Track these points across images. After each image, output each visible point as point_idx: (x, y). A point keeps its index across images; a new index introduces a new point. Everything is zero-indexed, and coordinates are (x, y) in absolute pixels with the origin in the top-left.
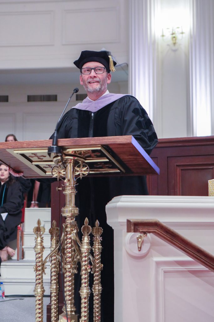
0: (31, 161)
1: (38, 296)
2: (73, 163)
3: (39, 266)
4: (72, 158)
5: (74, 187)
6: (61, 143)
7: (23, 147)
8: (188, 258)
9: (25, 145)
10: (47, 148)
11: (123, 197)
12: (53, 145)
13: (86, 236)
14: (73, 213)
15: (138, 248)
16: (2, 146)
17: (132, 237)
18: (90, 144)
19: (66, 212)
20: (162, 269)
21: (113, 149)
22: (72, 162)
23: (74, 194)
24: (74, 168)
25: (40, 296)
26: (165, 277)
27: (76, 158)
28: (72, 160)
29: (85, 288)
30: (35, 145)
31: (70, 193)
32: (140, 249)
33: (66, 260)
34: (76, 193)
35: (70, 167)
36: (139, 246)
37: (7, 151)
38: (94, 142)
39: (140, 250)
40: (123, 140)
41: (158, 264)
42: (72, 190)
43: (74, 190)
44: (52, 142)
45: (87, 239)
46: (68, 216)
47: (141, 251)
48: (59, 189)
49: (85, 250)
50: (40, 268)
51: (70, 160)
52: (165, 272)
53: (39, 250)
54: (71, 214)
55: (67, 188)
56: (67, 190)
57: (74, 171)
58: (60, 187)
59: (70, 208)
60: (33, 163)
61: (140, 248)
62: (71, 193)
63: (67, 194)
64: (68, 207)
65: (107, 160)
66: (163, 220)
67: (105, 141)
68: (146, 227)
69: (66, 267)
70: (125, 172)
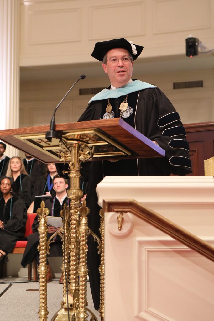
0: (42, 147)
1: (42, 274)
2: (77, 147)
3: (43, 246)
4: (76, 142)
5: (78, 170)
6: (58, 128)
7: (26, 133)
8: (170, 238)
9: (28, 131)
10: (45, 134)
12: (50, 130)
13: (84, 218)
14: (77, 195)
15: (119, 228)
16: (9, 133)
17: (112, 217)
18: (83, 127)
20: (145, 249)
21: (106, 132)
22: (77, 146)
23: (78, 177)
24: (78, 152)
25: (43, 274)
26: (148, 257)
27: (80, 143)
28: (77, 145)
30: (36, 131)
31: (74, 176)
32: (120, 228)
33: (71, 241)
34: (80, 176)
35: (75, 151)
36: (119, 226)
37: (15, 138)
38: (86, 126)
39: (120, 230)
40: (111, 123)
41: (141, 243)
42: (76, 173)
43: (78, 173)
45: (85, 220)
46: (73, 198)
49: (82, 230)
50: (43, 248)
51: (74, 144)
52: (149, 252)
53: (43, 230)
54: (75, 196)
55: (72, 171)
56: (72, 173)
57: (79, 155)
58: (66, 171)
59: (75, 191)
60: (43, 148)
61: (121, 227)
62: (76, 176)
63: (72, 177)
64: (73, 189)
65: (106, 143)
66: (140, 200)
67: (96, 124)
68: (121, 206)
69: (71, 247)
70: (131, 155)
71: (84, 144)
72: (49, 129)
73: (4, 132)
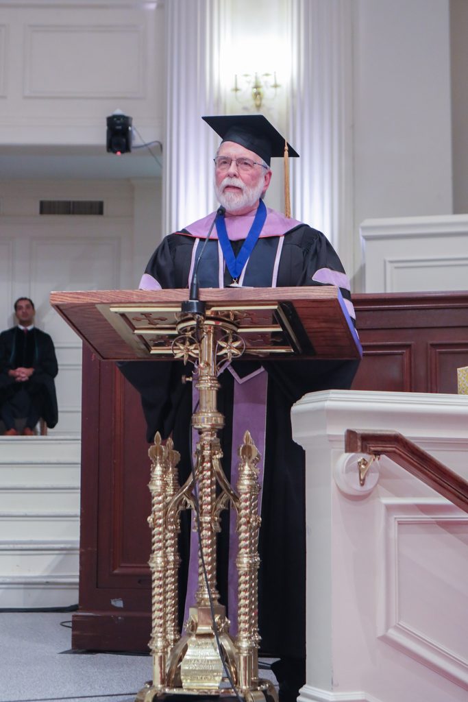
0: (134, 328)
1: (158, 571)
2: (214, 333)
3: (160, 518)
6: (203, 296)
7: (132, 300)
8: (443, 501)
10: (180, 305)
11: (333, 393)
12: (191, 299)
13: (247, 464)
14: (214, 422)
15: (360, 480)
17: (350, 461)
18: (261, 299)
19: (200, 421)
20: (395, 518)
22: (212, 331)
23: (215, 388)
24: (215, 343)
25: (160, 572)
26: (399, 532)
27: (220, 324)
28: (213, 328)
29: (246, 555)
30: (154, 298)
31: (208, 388)
32: (363, 482)
33: (201, 509)
34: (219, 388)
35: (207, 342)
36: (362, 478)
37: (96, 308)
38: (267, 296)
39: (362, 485)
41: (390, 508)
42: (212, 382)
43: (215, 382)
44: (189, 295)
45: (249, 469)
46: (205, 428)
47: (365, 486)
48: (188, 379)
49: (245, 487)
50: (161, 521)
51: (208, 326)
52: (400, 524)
53: (159, 488)
54: (211, 425)
55: (203, 379)
56: (202, 382)
57: (216, 347)
58: (189, 377)
59: (210, 415)
60: (136, 332)
61: (364, 480)
62: (211, 387)
63: (203, 388)
64: (205, 412)
65: (280, 329)
66: (409, 433)
67: (289, 294)
68: (380, 442)
69: (203, 520)
70: (302, 353)
71: (230, 328)
73: (76, 296)
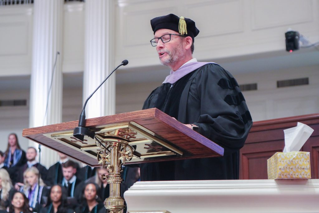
0: (79, 147)
2: (118, 147)
4: (117, 140)
5: (118, 174)
6: (88, 124)
9: (57, 128)
16: (38, 131)
19: (108, 204)
22: (117, 145)
23: (118, 182)
24: (118, 153)
27: (121, 141)
28: (117, 143)
30: (66, 128)
31: (113, 182)
35: (113, 151)
37: (45, 136)
40: (146, 114)
42: (116, 178)
43: (118, 178)
44: (78, 123)
46: (111, 208)
51: (114, 143)
54: (115, 206)
55: (111, 176)
57: (119, 155)
59: (114, 200)
60: (81, 149)
62: (115, 181)
63: (111, 182)
64: (112, 198)
67: (130, 116)
70: (183, 154)
71: (125, 143)
72: (78, 125)
73: (33, 130)
